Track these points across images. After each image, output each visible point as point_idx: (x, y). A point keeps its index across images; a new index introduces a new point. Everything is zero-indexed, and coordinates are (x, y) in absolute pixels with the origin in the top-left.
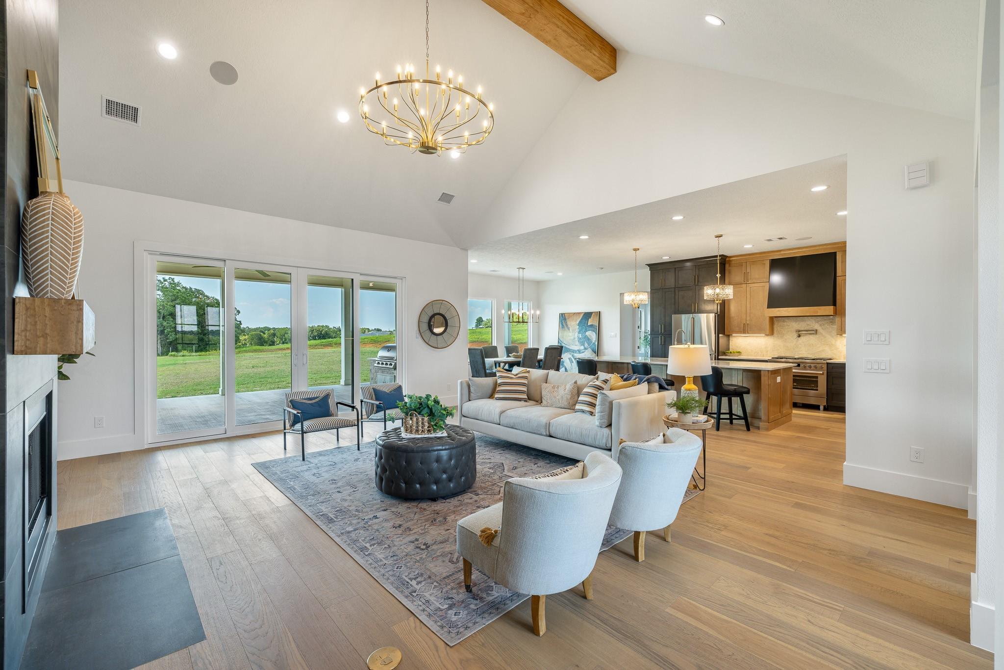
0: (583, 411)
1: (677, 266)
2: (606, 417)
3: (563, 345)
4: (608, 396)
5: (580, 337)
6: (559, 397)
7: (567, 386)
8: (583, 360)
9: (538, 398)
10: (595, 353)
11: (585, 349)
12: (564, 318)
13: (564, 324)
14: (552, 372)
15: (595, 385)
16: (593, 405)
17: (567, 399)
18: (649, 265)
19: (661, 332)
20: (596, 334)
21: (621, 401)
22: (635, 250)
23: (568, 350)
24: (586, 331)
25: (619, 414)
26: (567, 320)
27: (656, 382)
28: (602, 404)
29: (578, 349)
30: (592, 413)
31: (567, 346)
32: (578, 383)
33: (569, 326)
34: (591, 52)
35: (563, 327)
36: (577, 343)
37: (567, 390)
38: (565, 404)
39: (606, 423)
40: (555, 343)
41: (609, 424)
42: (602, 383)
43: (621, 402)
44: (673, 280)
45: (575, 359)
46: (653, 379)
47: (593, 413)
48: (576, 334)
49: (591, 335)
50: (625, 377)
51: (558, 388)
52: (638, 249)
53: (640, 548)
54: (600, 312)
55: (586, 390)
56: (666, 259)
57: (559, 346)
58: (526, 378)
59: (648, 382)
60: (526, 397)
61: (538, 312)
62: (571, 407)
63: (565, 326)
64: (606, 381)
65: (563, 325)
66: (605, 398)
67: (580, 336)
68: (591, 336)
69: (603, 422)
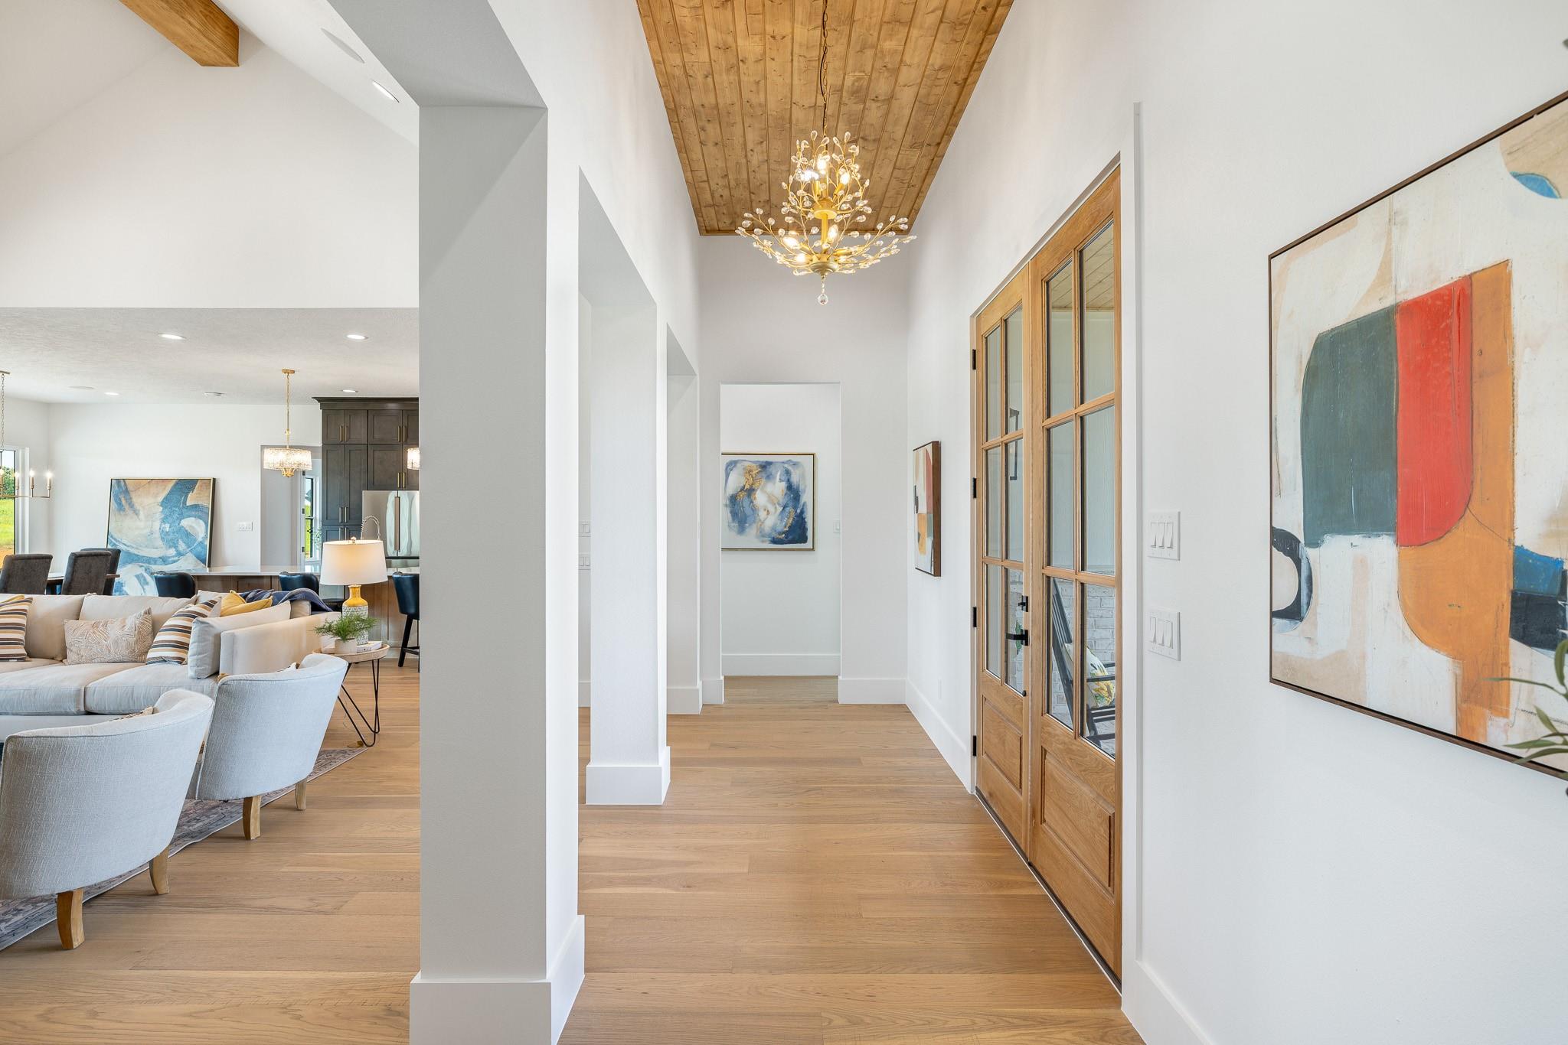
0: (163, 660)
1: (371, 406)
2: (209, 660)
3: (121, 547)
4: (212, 627)
5: (167, 530)
6: (110, 642)
7: (127, 621)
8: (171, 574)
9: (55, 650)
10: (204, 563)
11: (180, 554)
12: (122, 491)
13: (124, 502)
14: (92, 601)
15: (189, 611)
16: (184, 646)
17: (128, 644)
18: (320, 400)
19: (343, 521)
20: (206, 523)
21: (237, 632)
22: (287, 372)
23: (134, 559)
24: (182, 517)
25: (232, 654)
26: (133, 495)
27: (306, 600)
28: (201, 639)
29: (161, 555)
30: (181, 661)
31: (132, 550)
32: (154, 612)
33: (137, 506)
34: (183, 17)
35: (121, 508)
36: (160, 543)
37: (126, 629)
38: (123, 652)
39: (209, 669)
40: (98, 542)
41: (215, 671)
42: (205, 608)
43: (236, 634)
44: (364, 431)
45: (152, 574)
46: (299, 596)
47: (184, 659)
48: (157, 525)
49: (194, 525)
50: (250, 596)
51: (105, 625)
52: (293, 372)
53: (252, 820)
54: (214, 480)
55: (169, 622)
56: (349, 392)
57: (109, 549)
58: (23, 613)
59: (291, 601)
60: (23, 651)
61: (49, 475)
62: (139, 657)
63: (127, 507)
64: (210, 604)
65: (120, 504)
66: (207, 629)
67: (167, 527)
68: (193, 528)
69: (203, 670)
